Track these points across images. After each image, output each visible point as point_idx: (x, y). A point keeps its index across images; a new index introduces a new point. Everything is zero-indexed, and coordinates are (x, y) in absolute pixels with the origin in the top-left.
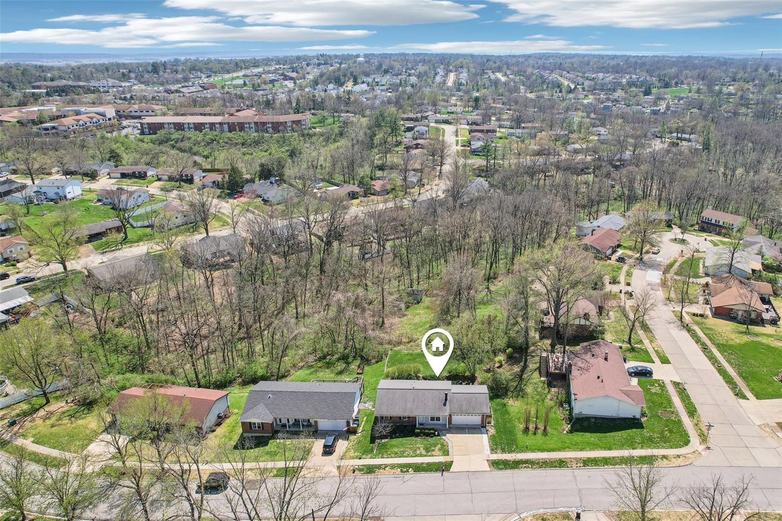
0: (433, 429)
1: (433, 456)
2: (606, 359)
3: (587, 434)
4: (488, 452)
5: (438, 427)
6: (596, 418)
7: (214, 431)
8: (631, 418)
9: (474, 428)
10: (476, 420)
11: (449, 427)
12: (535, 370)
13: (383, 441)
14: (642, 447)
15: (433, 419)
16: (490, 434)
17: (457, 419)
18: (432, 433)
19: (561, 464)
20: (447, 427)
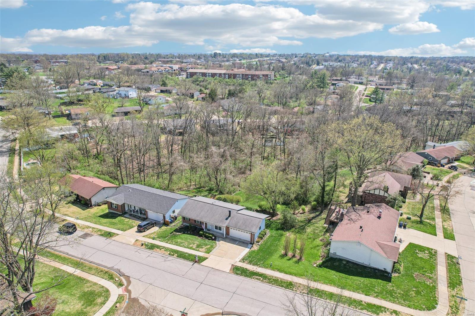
0: (213, 234)
1: (198, 251)
2: (379, 217)
3: (333, 271)
4: (239, 260)
5: (218, 234)
6: (348, 262)
8: (382, 271)
9: (244, 243)
10: (247, 237)
11: (226, 237)
12: (324, 219)
13: (178, 233)
15: (216, 227)
16: (252, 249)
17: (233, 232)
18: (210, 237)
19: (289, 285)
20: (225, 236)
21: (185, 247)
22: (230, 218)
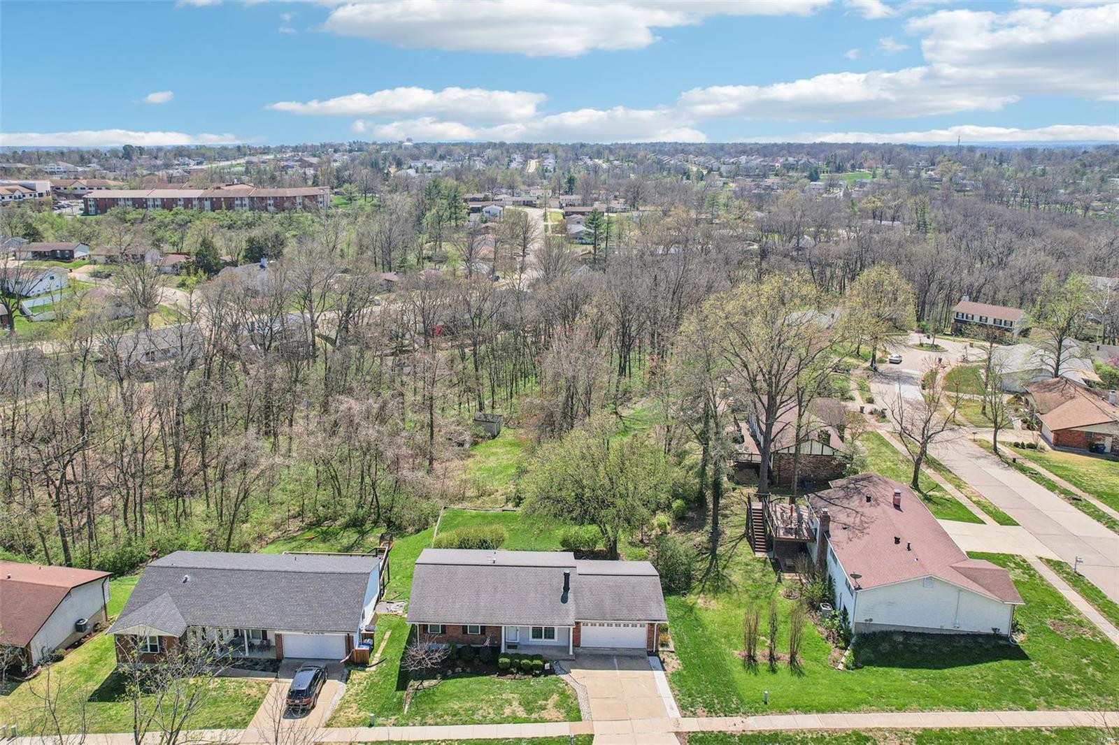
0: (538, 657)
1: (543, 721)
2: (897, 506)
3: (895, 670)
4: (676, 713)
5: (549, 652)
6: (907, 634)
7: (60, 658)
8: (988, 635)
9: (631, 657)
10: (636, 636)
11: (576, 655)
12: (741, 538)
13: (426, 683)
14: (1050, 706)
15: (537, 633)
16: (670, 670)
17: (594, 636)
18: (537, 667)
20: (571, 653)
21: (493, 722)
22: (570, 595)
